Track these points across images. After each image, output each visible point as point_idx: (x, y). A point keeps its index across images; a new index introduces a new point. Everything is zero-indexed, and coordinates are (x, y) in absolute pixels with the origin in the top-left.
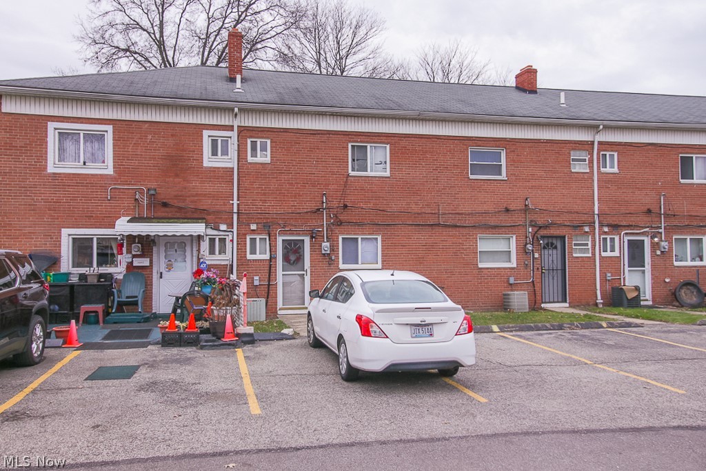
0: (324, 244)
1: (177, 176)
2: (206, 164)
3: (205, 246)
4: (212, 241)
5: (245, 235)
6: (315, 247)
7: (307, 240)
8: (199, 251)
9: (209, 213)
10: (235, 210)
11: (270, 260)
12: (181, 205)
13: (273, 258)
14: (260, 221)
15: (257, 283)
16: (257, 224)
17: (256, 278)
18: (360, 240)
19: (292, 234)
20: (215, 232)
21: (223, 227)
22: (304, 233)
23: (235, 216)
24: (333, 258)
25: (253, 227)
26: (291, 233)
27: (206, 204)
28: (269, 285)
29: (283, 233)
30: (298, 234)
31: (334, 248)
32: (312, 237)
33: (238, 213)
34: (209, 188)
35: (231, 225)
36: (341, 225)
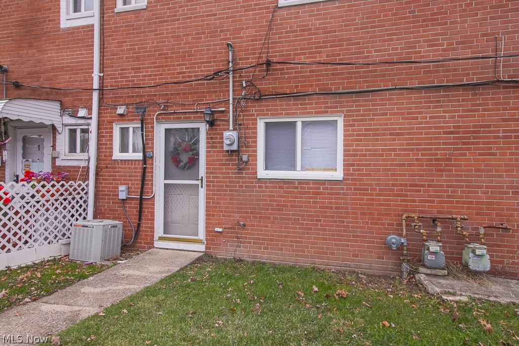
0: (226, 134)
1: (31, 46)
2: (64, 24)
3: (63, 141)
4: (73, 132)
5: (111, 122)
6: (214, 140)
7: (203, 128)
8: (54, 147)
9: (66, 95)
10: (96, 85)
11: (145, 160)
12: (35, 84)
13: (147, 159)
14: (132, 100)
15: (123, 196)
16: (127, 105)
17: (122, 188)
18: (299, 126)
19: (178, 120)
20: (72, 121)
21: (82, 112)
22: (196, 116)
23: (95, 96)
24: (245, 158)
25: (121, 110)
26: (177, 117)
27: (63, 81)
28: (141, 199)
29: (165, 116)
30: (187, 120)
31: (246, 141)
32: (211, 124)
33: (101, 90)
34: (67, 57)
35: (90, 110)
36: (260, 99)
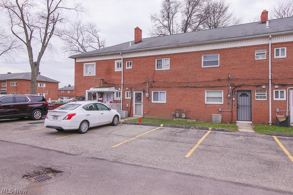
0: (146, 94)
1: (109, 75)
2: (116, 70)
3: (115, 95)
4: (117, 93)
5: (125, 91)
6: (144, 95)
7: (142, 93)
8: (114, 96)
9: (116, 85)
10: (122, 84)
11: (131, 99)
12: (110, 83)
13: (132, 99)
14: (129, 87)
15: (127, 106)
16: (128, 88)
17: (127, 104)
18: (159, 93)
19: (138, 91)
20: (117, 91)
21: (119, 89)
22: (141, 90)
23: (122, 86)
24: (150, 99)
25: (127, 89)
26: (137, 90)
27: (115, 82)
28: (131, 107)
29: (135, 91)
30: (139, 91)
31: (150, 95)
32: (144, 92)
33: (123, 85)
34: (116, 77)
35: (121, 89)
36: (152, 88)
